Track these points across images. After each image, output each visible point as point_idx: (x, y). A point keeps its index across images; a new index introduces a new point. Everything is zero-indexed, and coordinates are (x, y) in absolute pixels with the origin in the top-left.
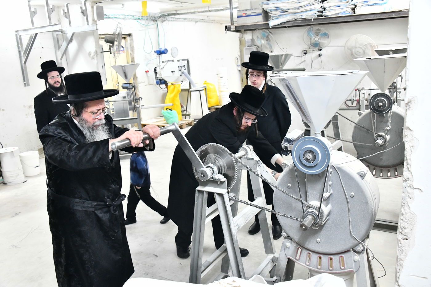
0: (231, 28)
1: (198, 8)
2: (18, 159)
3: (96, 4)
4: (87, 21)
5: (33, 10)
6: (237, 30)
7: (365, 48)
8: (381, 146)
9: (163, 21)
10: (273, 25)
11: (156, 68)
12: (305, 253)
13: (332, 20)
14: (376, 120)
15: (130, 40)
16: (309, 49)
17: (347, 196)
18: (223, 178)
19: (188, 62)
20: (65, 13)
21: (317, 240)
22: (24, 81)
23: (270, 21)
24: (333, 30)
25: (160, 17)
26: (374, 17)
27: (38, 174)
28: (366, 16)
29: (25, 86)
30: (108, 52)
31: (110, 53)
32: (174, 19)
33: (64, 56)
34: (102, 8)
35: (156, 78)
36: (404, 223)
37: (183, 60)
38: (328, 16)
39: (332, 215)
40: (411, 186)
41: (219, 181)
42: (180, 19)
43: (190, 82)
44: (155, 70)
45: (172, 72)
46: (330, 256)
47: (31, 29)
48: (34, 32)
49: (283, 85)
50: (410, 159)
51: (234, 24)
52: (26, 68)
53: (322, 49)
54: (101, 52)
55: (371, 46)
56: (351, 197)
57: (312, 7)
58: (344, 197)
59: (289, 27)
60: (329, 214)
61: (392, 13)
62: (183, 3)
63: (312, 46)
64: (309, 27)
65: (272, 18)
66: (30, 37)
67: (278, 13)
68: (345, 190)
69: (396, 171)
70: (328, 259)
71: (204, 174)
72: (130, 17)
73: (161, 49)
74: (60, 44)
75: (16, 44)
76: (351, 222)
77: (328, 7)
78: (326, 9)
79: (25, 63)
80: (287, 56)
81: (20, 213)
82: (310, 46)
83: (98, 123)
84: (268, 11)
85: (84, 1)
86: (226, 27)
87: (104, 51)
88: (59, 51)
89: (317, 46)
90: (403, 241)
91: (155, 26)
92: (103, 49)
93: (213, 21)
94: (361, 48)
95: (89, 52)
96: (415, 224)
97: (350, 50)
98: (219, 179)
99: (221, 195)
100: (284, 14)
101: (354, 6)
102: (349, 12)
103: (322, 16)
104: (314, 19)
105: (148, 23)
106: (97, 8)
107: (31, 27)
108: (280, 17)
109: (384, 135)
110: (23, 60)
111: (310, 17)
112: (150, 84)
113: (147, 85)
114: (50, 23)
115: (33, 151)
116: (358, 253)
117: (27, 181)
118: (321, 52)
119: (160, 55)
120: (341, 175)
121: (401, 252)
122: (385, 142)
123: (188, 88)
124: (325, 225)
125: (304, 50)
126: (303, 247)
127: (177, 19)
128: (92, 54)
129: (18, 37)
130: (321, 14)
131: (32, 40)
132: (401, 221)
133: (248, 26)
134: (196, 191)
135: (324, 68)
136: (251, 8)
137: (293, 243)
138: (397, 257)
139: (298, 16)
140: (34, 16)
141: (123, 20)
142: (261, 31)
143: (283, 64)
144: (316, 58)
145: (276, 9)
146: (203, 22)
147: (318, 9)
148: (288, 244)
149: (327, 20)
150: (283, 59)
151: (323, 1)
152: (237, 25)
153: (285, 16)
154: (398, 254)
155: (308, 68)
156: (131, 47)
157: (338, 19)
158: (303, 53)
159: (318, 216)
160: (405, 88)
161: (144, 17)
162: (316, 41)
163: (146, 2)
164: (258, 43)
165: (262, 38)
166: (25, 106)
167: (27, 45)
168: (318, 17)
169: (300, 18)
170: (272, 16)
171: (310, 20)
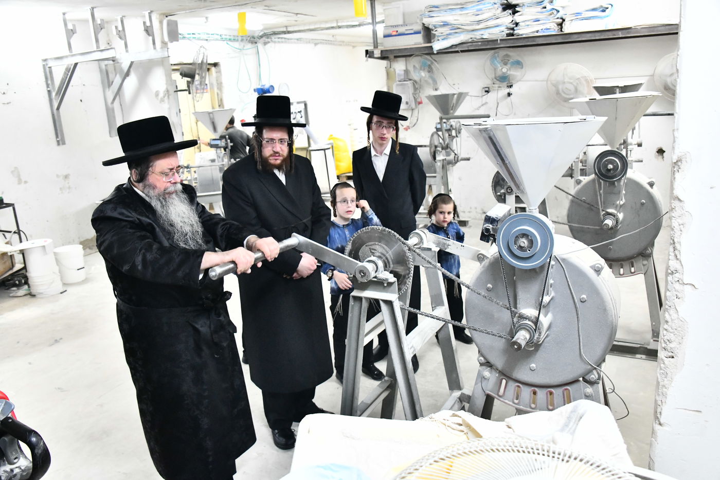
0: (375, 53)
1: (321, 22)
2: (51, 257)
3: (167, 17)
4: (154, 43)
5: (70, 27)
6: (383, 56)
7: (577, 84)
8: (612, 228)
9: (265, 44)
10: (438, 49)
12: (512, 385)
13: (528, 41)
14: (604, 190)
15: (217, 72)
16: (494, 85)
17: (576, 301)
18: (392, 278)
19: (306, 105)
20: (119, 31)
21: (531, 366)
22: (57, 136)
23: (434, 41)
24: (529, 57)
25: (261, 37)
26: (591, 37)
27: (83, 281)
28: (579, 35)
29: (59, 144)
30: (185, 92)
31: (187, 92)
32: (283, 40)
33: (118, 98)
34: (176, 23)
36: (668, 334)
37: (298, 103)
38: (522, 35)
39: (554, 329)
40: (680, 281)
41: (386, 282)
42: (292, 40)
43: (310, 136)
46: (549, 389)
47: (67, 57)
48: (71, 61)
49: (484, 138)
51: (379, 47)
52: (59, 116)
53: (512, 86)
54: (175, 92)
55: (587, 81)
56: (581, 301)
57: (498, 22)
58: (572, 301)
59: (462, 51)
60: (549, 328)
61: (618, 31)
62: (299, 15)
63: (498, 80)
64: (493, 51)
65: (436, 38)
66: (67, 69)
67: (445, 30)
68: (573, 291)
69: (633, 267)
71: (363, 272)
72: (216, 37)
73: (264, 86)
74: (111, 80)
75: (44, 79)
76: (581, 338)
77: (522, 22)
78: (520, 24)
79: (58, 109)
80: (461, 96)
81: (61, 339)
82: (495, 80)
83: (172, 188)
84: (431, 27)
85: (149, 13)
86: (367, 52)
87: (179, 89)
88: (109, 90)
89: (505, 80)
90: (667, 361)
91: (255, 50)
92: (177, 86)
93: (342, 43)
94: (571, 83)
95: (157, 91)
96: (685, 336)
97: (555, 86)
98: (387, 280)
99: (389, 303)
100: (456, 33)
101: (561, 20)
102: (554, 30)
103: (512, 35)
104: (500, 40)
105: (244, 46)
106: (168, 24)
107: (67, 53)
108: (450, 36)
110: (56, 105)
111: (494, 37)
114: (98, 47)
115: (72, 244)
116: (591, 383)
117: (66, 291)
118: (511, 90)
120: (567, 270)
121: (663, 376)
122: (617, 222)
123: (307, 145)
124: (543, 344)
125: (486, 86)
126: (509, 378)
127: (287, 40)
128: (161, 95)
129: (48, 70)
130: (512, 31)
131: (69, 74)
132: (665, 332)
133: (400, 50)
134: (351, 298)
135: (515, 114)
136: (404, 22)
137: (494, 373)
138: (658, 383)
139: (477, 35)
140: (72, 36)
141: (206, 41)
142: (419, 58)
144: (504, 98)
145: (444, 25)
146: (326, 44)
147: (507, 24)
148: (487, 373)
149: (521, 41)
150: (454, 101)
151: (515, 12)
152: (383, 48)
153: (457, 35)
154: (659, 380)
155: (492, 114)
156: (218, 84)
157: (538, 39)
158: (484, 90)
159: (535, 330)
160: (639, 142)
161: (237, 36)
162: (504, 73)
163: (244, 14)
164: (415, 76)
165: (421, 69)
166: (58, 176)
167: (62, 81)
168: (507, 36)
169: (480, 38)
170: (437, 34)
171: (495, 41)
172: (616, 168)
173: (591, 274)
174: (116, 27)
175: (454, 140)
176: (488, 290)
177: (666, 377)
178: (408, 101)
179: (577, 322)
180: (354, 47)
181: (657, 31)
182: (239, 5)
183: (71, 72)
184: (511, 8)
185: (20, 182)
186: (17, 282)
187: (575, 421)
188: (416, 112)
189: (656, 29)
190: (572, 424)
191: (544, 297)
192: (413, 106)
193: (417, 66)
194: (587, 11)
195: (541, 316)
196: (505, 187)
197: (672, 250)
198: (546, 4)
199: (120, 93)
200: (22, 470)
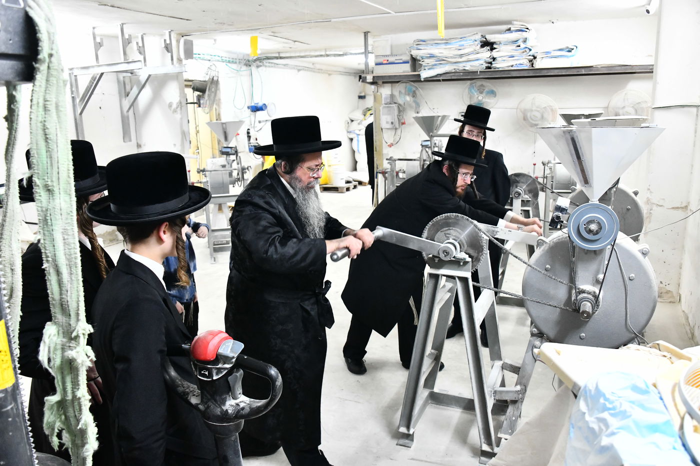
0: (367, 78)
1: (311, 51)
3: (183, 36)
4: (172, 59)
5: (98, 40)
6: (374, 81)
9: (258, 67)
10: (425, 77)
11: (249, 129)
13: (504, 74)
17: (625, 279)
18: (468, 258)
20: (140, 47)
21: (581, 335)
23: (421, 70)
24: (501, 87)
25: (255, 61)
26: (558, 72)
28: (548, 71)
30: (195, 104)
31: (197, 105)
32: (273, 65)
33: (132, 108)
34: (191, 43)
35: (248, 143)
38: (498, 68)
41: (463, 261)
42: (280, 66)
44: (248, 133)
47: (93, 67)
48: (99, 71)
49: (567, 140)
51: (371, 74)
52: (81, 121)
54: (185, 104)
55: (552, 110)
56: (630, 279)
57: (478, 56)
58: (622, 280)
59: (444, 80)
61: (581, 69)
62: (296, 43)
64: (469, 82)
65: (423, 67)
66: (92, 78)
67: (431, 61)
71: (447, 252)
72: (217, 58)
73: (258, 104)
74: (127, 91)
76: (628, 310)
77: (500, 57)
78: (497, 59)
79: (81, 114)
80: (444, 119)
83: (314, 183)
84: (418, 58)
85: (169, 32)
86: (360, 77)
87: (189, 101)
88: (125, 100)
91: (249, 72)
92: (187, 99)
93: (320, 71)
94: (538, 111)
95: (171, 103)
97: (524, 113)
100: (441, 64)
101: (533, 57)
102: (526, 65)
103: (490, 68)
104: (480, 72)
105: (241, 67)
106: (184, 43)
107: (95, 63)
108: (435, 67)
110: (79, 111)
111: (475, 69)
114: (125, 59)
119: (255, 111)
127: (276, 65)
128: (174, 106)
129: (73, 78)
131: (95, 83)
133: (390, 77)
136: (392, 53)
139: (460, 67)
140: (99, 49)
142: (404, 84)
145: (430, 56)
146: (308, 70)
147: (485, 58)
148: (537, 342)
149: (498, 73)
150: (438, 122)
151: (492, 49)
152: (375, 74)
153: (442, 66)
156: (216, 100)
157: (512, 72)
159: (596, 303)
161: (236, 59)
162: (479, 101)
163: (256, 37)
164: (401, 101)
165: (405, 94)
167: (86, 89)
168: (486, 69)
169: (462, 69)
170: (424, 65)
171: (475, 73)
174: (137, 43)
176: (546, 270)
178: (393, 121)
180: (330, 75)
181: (617, 70)
182: (252, 30)
183: (96, 81)
184: (488, 44)
188: (399, 131)
192: (397, 126)
193: (403, 91)
194: (554, 50)
198: (520, 43)
199: (135, 103)
200: (248, 404)
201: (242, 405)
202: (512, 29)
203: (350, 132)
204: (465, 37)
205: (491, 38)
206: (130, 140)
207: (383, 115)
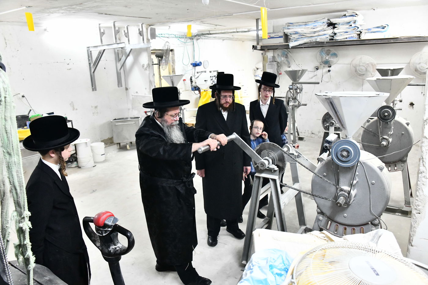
0: (257, 47)
1: (228, 29)
2: (89, 148)
3: (150, 26)
4: (143, 40)
5: (102, 31)
6: (262, 49)
7: (367, 66)
8: (385, 146)
9: (197, 39)
10: (292, 46)
11: (191, 77)
12: (334, 224)
13: (341, 43)
14: (382, 126)
15: (172, 54)
16: (321, 66)
17: (369, 184)
18: (276, 168)
20: (126, 33)
21: (344, 215)
22: (92, 87)
23: (290, 42)
24: (341, 52)
25: (196, 36)
26: (376, 42)
27: (104, 161)
28: (370, 41)
29: (93, 90)
30: (157, 65)
31: (159, 65)
32: (207, 38)
33: (123, 67)
34: (155, 29)
35: (191, 85)
37: (214, 71)
38: (338, 40)
39: (357, 197)
40: (425, 177)
41: (273, 170)
42: (211, 38)
44: (191, 79)
45: (205, 81)
46: (353, 227)
47: (99, 46)
48: (102, 48)
49: (328, 102)
50: (425, 158)
51: (260, 44)
52: (94, 76)
53: (331, 66)
54: (152, 65)
55: (372, 65)
56: (372, 184)
57: (325, 32)
58: (367, 184)
59: (304, 47)
60: (355, 197)
61: (390, 39)
62: (217, 26)
64: (321, 48)
65: (291, 40)
66: (99, 52)
67: (296, 36)
68: (368, 179)
69: (396, 166)
70: (352, 229)
71: (263, 164)
72: (172, 36)
73: (196, 62)
74: (120, 58)
75: (87, 57)
76: (371, 202)
77: (339, 33)
78: (337, 34)
79: (94, 72)
80: (303, 71)
81: (96, 190)
82: (322, 63)
83: (175, 123)
84: (288, 34)
85: (141, 24)
86: (253, 46)
87: (154, 63)
88: (119, 64)
89: (328, 64)
90: (417, 215)
91: (192, 43)
93: (237, 40)
94: (363, 66)
95: (143, 64)
96: (426, 203)
97: (355, 67)
98: (274, 169)
99: (274, 181)
100: (302, 38)
101: (360, 33)
102: (355, 37)
103: (333, 40)
104: (326, 42)
105: (187, 41)
106: (150, 30)
107: (100, 44)
108: (298, 39)
109: (388, 138)
110: (93, 71)
111: (323, 40)
112: (186, 90)
113: (184, 91)
114: (116, 42)
115: (98, 142)
116: (375, 225)
117: (96, 166)
118: (330, 69)
119: (195, 66)
120: (365, 168)
122: (388, 143)
124: (351, 204)
125: (316, 66)
126: (333, 220)
127: (209, 38)
128: (145, 66)
129: (89, 52)
130: (332, 38)
132: (416, 201)
133: (271, 46)
134: (255, 177)
135: (332, 81)
136: (273, 31)
137: (324, 217)
138: (411, 225)
139: (313, 39)
140: (103, 36)
141: (168, 38)
142: (281, 50)
143: (300, 77)
144: (326, 73)
145: (295, 33)
146: (229, 39)
147: (330, 34)
148: (321, 218)
149: (337, 43)
150: (300, 74)
151: (334, 28)
152: (262, 45)
154: (413, 224)
155: (320, 82)
156: (172, 60)
157: (347, 42)
158: (315, 69)
159: (348, 197)
160: (401, 100)
161: (183, 36)
162: (327, 60)
163: (191, 25)
164: (279, 60)
165: (282, 56)
166: (92, 107)
167: (96, 59)
168: (330, 40)
169: (315, 41)
170: (291, 38)
171: (323, 43)
172: (389, 115)
173: (378, 171)
174: (124, 31)
175: (299, 94)
176: (324, 176)
177: (416, 223)
179: (369, 194)
180: (243, 41)
181: (413, 40)
182: (188, 21)
183: (101, 54)
184: (332, 25)
185: (74, 109)
186: (71, 160)
187: (377, 238)
189: (412, 39)
190: (375, 239)
191: (354, 181)
193: (280, 54)
194: (374, 28)
195: (352, 190)
196: (329, 123)
197: (421, 161)
198: (352, 23)
199: (124, 64)
200: (120, 248)
201: (118, 248)
202: (346, 15)
203: (256, 76)
204: (317, 21)
205: (334, 21)
206: (122, 86)
207: (268, 69)
